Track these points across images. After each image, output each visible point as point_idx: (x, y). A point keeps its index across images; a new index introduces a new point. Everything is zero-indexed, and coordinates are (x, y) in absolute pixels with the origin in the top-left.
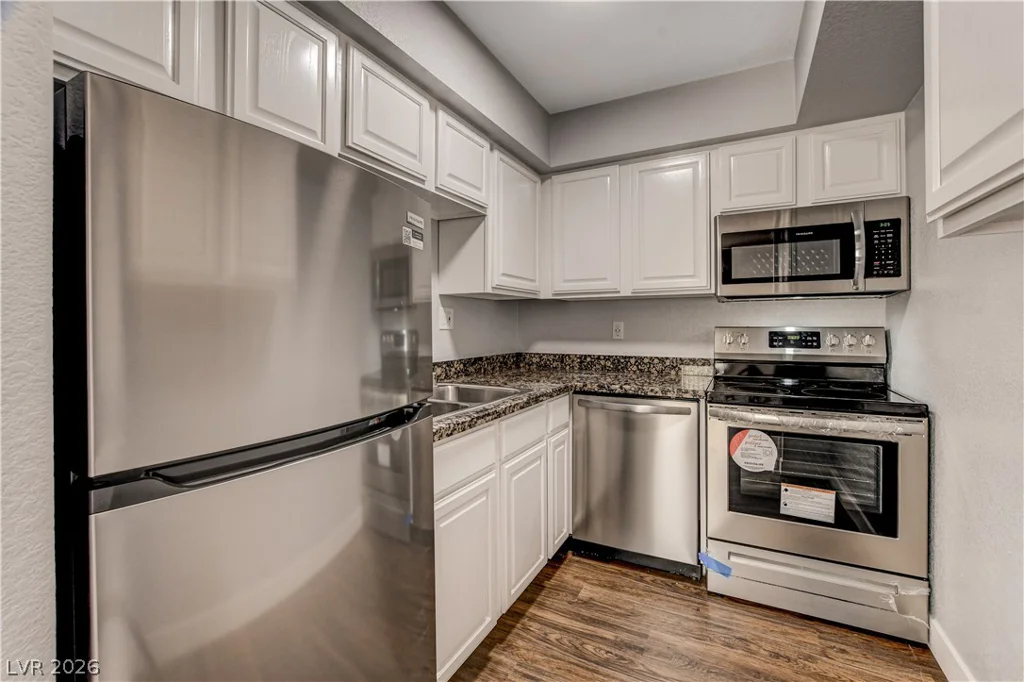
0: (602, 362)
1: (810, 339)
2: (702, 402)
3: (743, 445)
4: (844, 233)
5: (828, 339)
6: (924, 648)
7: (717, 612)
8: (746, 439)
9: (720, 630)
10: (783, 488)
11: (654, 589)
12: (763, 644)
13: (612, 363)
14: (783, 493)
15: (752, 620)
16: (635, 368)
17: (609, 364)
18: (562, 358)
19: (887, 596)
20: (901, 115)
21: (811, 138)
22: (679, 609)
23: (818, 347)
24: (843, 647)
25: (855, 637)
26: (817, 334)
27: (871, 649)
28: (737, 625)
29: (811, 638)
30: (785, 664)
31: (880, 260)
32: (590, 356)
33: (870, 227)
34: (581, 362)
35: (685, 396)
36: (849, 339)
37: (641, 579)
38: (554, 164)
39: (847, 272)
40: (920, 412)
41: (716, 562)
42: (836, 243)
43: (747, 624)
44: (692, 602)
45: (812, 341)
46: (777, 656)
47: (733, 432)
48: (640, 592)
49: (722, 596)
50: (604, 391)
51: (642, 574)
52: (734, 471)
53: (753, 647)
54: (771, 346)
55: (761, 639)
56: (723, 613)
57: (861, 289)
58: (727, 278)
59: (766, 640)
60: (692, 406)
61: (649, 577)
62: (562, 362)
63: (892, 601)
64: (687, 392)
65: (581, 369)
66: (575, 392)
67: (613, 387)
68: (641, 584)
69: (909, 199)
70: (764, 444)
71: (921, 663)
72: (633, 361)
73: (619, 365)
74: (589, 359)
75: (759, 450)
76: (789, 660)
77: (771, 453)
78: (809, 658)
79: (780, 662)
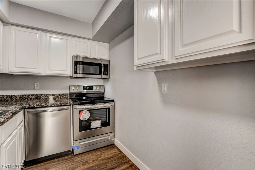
0: (31, 97)
1: (91, 88)
2: (72, 105)
3: (82, 115)
4: (100, 65)
5: (94, 88)
6: (114, 144)
7: (78, 159)
8: (83, 113)
9: (81, 163)
10: (91, 122)
11: (59, 162)
12: (90, 160)
13: (35, 97)
14: (91, 123)
15: (86, 156)
16: (44, 98)
17: (33, 97)
18: (11, 97)
19: (109, 138)
20: (108, 44)
21: (94, 43)
22: (69, 164)
23: (93, 89)
24: (104, 151)
25: (104, 148)
26: (92, 87)
27: (107, 149)
28: (84, 159)
29: (98, 153)
30: (96, 161)
31: (105, 72)
32: (25, 95)
33: (104, 65)
34: (21, 98)
35: (67, 104)
36: (98, 88)
37: (54, 162)
38: (12, 21)
39: (100, 74)
40: (113, 101)
41: (76, 146)
42: (98, 67)
43: (85, 158)
44: (71, 160)
45: (92, 88)
46: (94, 161)
47: (80, 112)
48: (56, 166)
49: (78, 154)
50: (39, 106)
51: (54, 160)
52: (81, 121)
53: (89, 162)
54: (83, 89)
55: (89, 159)
56: (79, 159)
57: (102, 77)
58: (76, 73)
59: (91, 159)
60: (69, 107)
61: (56, 160)
62: (11, 98)
63: (110, 138)
64: (67, 103)
65: (20, 100)
66: (26, 108)
67: (42, 105)
68: (55, 163)
69: (109, 61)
70: (87, 113)
71: (114, 147)
72: (43, 96)
73: (38, 97)
74: (24, 96)
75: (86, 115)
76: (96, 160)
77: (89, 115)
78: (99, 157)
79: (95, 162)
